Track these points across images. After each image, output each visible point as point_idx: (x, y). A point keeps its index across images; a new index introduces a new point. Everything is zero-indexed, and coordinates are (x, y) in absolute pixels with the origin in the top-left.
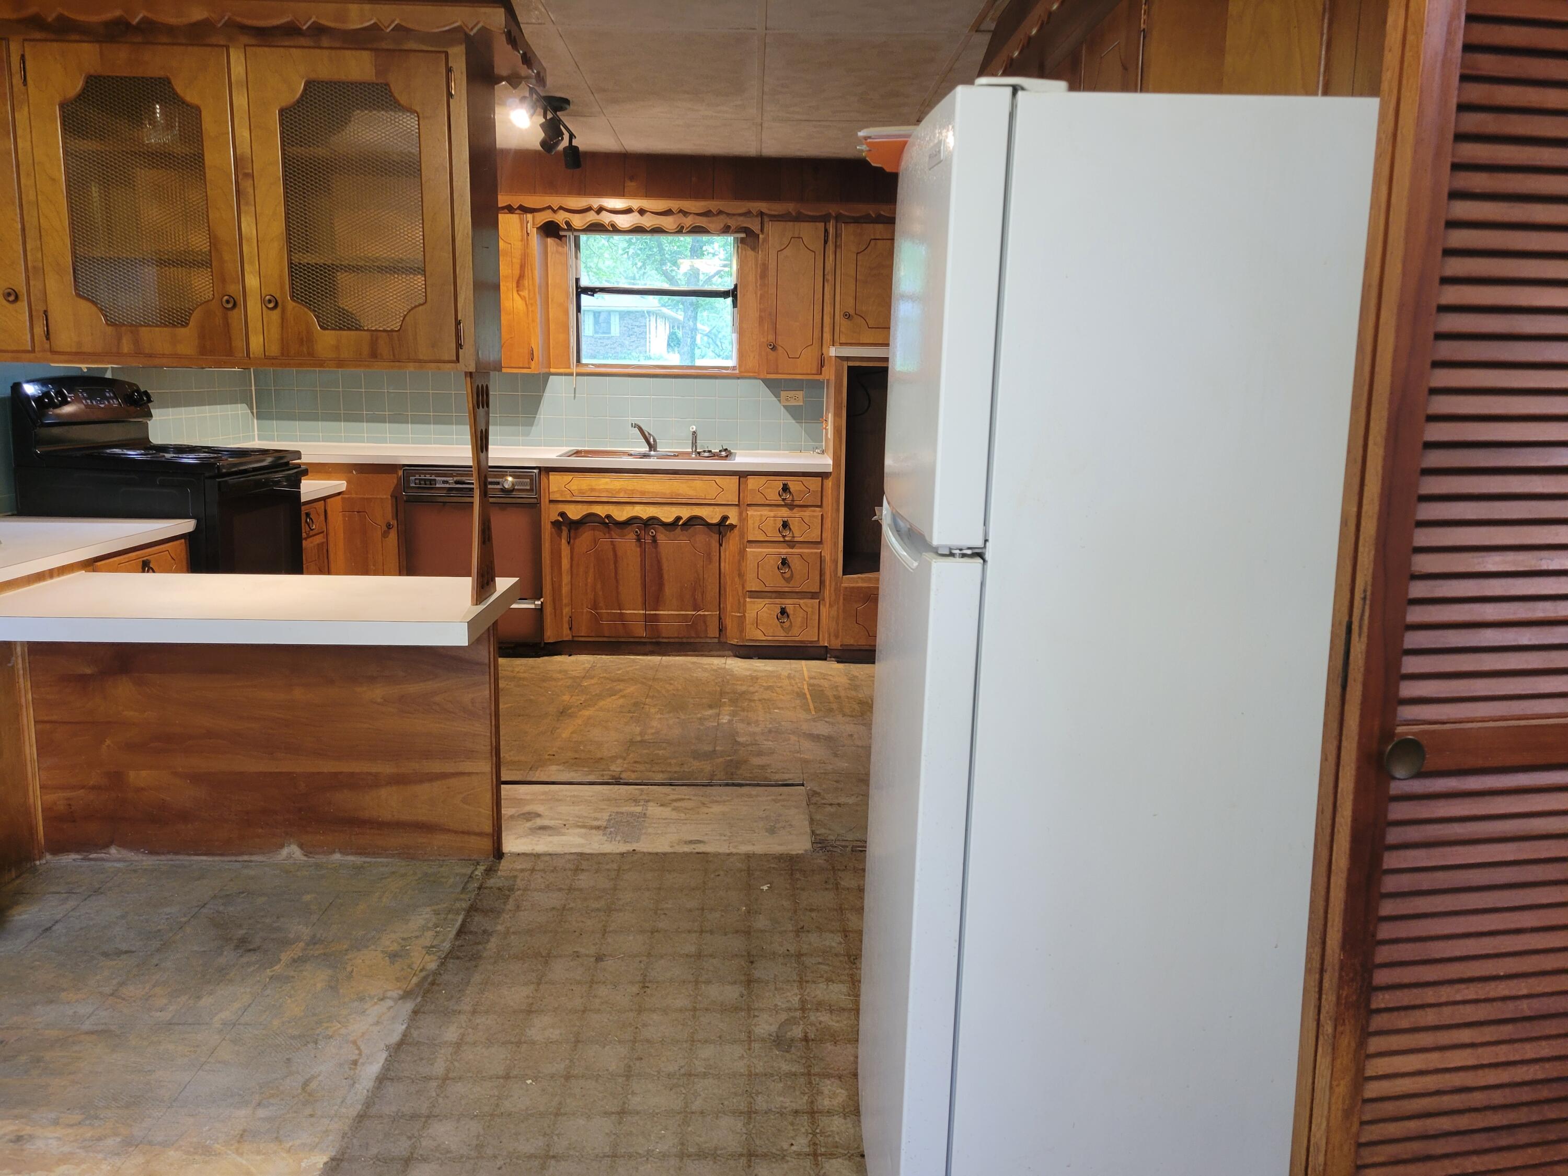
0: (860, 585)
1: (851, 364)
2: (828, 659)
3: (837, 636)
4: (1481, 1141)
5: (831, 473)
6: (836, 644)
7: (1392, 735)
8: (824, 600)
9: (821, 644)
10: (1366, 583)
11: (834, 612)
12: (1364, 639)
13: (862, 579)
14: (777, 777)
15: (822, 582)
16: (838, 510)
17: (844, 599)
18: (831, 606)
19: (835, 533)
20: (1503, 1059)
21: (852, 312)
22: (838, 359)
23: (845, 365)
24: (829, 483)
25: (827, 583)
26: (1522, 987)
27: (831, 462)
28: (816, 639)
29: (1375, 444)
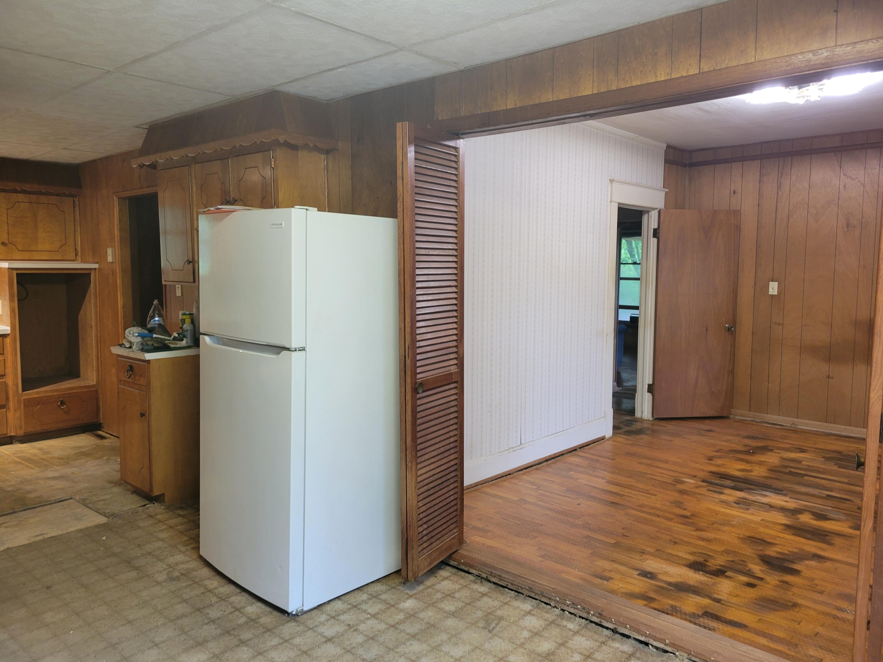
0: (34, 396)
1: (18, 272)
2: (14, 443)
3: (21, 428)
4: (437, 488)
5: (8, 334)
6: (21, 432)
7: (417, 382)
8: (9, 408)
9: (9, 435)
10: (409, 344)
11: (18, 414)
12: (410, 358)
13: (35, 392)
14: (53, 499)
15: (8, 399)
16: (16, 355)
17: (24, 406)
18: (15, 411)
19: (15, 369)
20: (440, 465)
21: (6, 241)
22: (10, 270)
23: (15, 273)
24: (8, 340)
25: (11, 398)
26: (441, 444)
27: (9, 328)
28: (6, 432)
29: (407, 309)
